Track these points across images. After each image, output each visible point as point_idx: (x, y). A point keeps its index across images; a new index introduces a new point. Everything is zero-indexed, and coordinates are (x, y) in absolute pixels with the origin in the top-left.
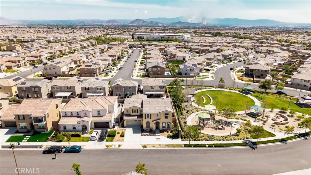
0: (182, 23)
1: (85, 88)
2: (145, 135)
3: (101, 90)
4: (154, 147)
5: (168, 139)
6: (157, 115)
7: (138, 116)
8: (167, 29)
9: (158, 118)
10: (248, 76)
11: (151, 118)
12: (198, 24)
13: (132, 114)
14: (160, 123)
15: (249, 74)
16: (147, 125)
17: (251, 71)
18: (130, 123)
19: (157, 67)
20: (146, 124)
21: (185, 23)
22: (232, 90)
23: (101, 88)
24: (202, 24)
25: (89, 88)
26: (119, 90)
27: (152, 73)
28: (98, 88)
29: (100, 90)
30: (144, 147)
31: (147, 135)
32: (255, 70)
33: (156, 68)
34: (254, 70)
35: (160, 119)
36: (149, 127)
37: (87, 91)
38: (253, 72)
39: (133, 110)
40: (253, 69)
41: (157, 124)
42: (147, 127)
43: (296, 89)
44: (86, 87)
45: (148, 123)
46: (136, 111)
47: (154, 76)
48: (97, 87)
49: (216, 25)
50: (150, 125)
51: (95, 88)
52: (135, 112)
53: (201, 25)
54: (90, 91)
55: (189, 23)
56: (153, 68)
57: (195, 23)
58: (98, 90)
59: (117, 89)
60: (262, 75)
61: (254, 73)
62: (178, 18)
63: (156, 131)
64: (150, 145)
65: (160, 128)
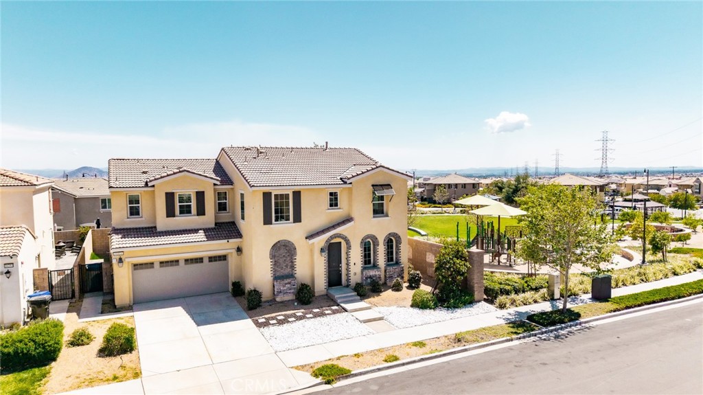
2: (281, 322)
4: (396, 359)
6: (334, 198)
7: (206, 230)
9: (337, 214)
11: (298, 219)
13: (163, 222)
14: (348, 242)
16: (276, 264)
18: (156, 280)
20: (273, 256)
22: (439, 213)
30: (331, 374)
31: (294, 316)
35: (349, 220)
36: (292, 276)
39: (170, 197)
41: (333, 252)
42: (276, 278)
45: (283, 253)
46: (193, 204)
50: (293, 267)
52: (186, 210)
63: (330, 291)
64: (357, 355)
65: (347, 275)
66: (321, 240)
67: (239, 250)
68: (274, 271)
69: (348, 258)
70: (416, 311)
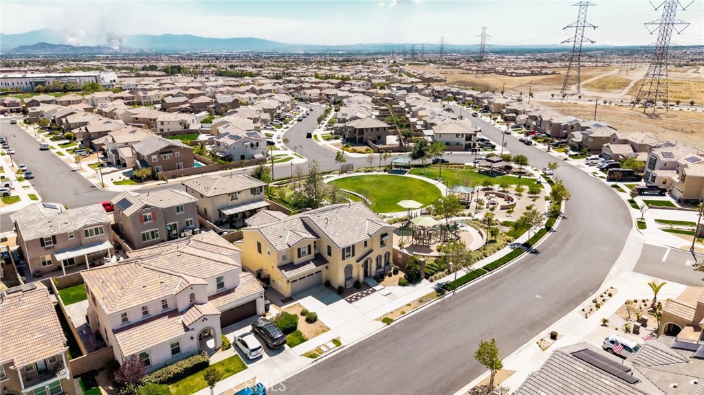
0: (52, 46)
1: (42, 240)
3: (97, 233)
4: (404, 312)
5: (406, 287)
6: (366, 243)
7: (313, 261)
8: (18, 63)
9: (367, 249)
10: (355, 143)
11: (353, 255)
12: (98, 48)
13: (297, 261)
14: (371, 260)
15: (357, 139)
16: (346, 274)
17: (359, 134)
19: (172, 150)
20: (345, 271)
21: (61, 45)
22: (369, 171)
23: (96, 229)
24: (108, 48)
25: (54, 237)
26: (152, 221)
27: (161, 167)
28: (88, 229)
29: (95, 236)
30: (387, 321)
31: (358, 296)
32: (367, 129)
33: (171, 152)
34: (365, 130)
35: (371, 251)
36: (351, 278)
37: (50, 248)
38: (363, 134)
39: (299, 250)
40: (363, 129)
41: (366, 265)
42: (346, 279)
43: (449, 152)
44: (44, 237)
45: (349, 269)
46: (307, 250)
47: (171, 175)
48: (86, 226)
49: (146, 51)
50: (351, 274)
51: (77, 232)
52: (305, 253)
53: (107, 50)
54: (59, 245)
55: (72, 47)
56: (161, 153)
57: (88, 47)
58: (87, 235)
59: (146, 220)
60: (379, 137)
61: (366, 136)
62: (34, 33)
63: (366, 281)
64: (391, 313)
65: (371, 272)
66: (362, 262)
67: (327, 267)
68: (345, 277)
69: (371, 266)
70: (401, 287)
